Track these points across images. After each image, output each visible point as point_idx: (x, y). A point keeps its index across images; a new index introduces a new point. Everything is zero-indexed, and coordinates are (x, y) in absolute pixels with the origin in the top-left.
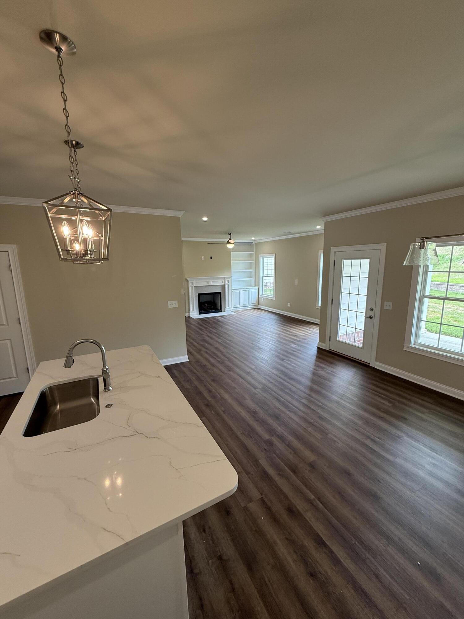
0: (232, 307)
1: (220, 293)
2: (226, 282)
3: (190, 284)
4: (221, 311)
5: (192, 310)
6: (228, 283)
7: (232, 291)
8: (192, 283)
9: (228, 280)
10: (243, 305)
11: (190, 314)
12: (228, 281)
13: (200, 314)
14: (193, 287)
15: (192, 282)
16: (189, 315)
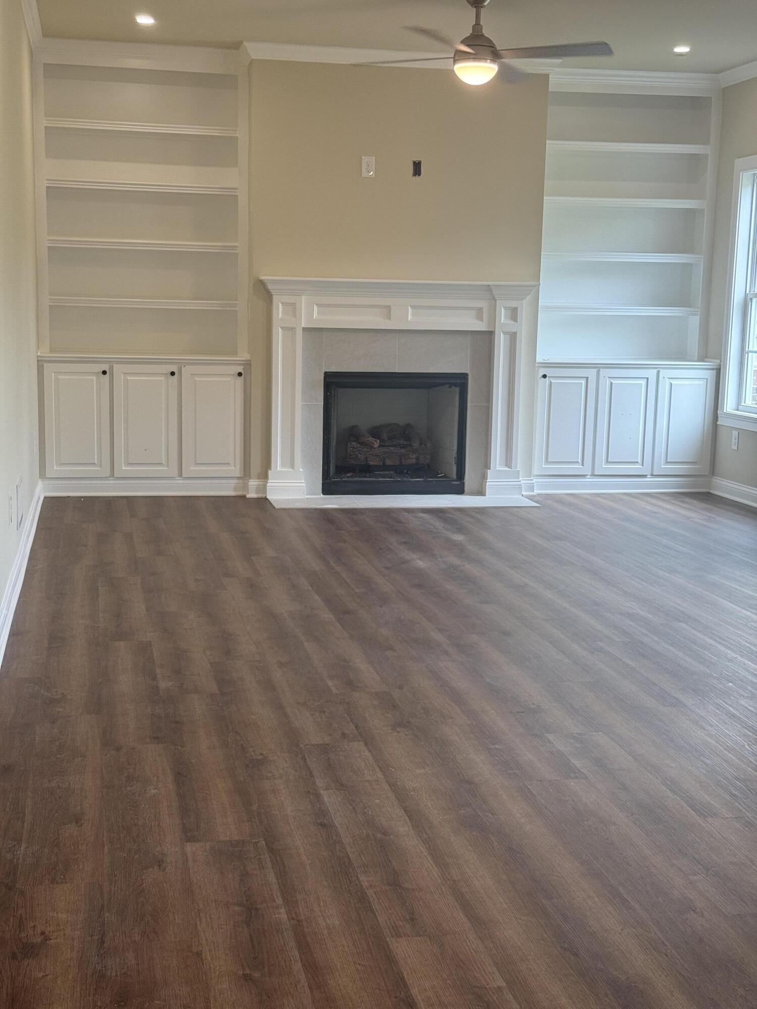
0: (535, 472)
1: (459, 382)
2: (503, 317)
3: (279, 312)
4: (460, 491)
5: (283, 465)
6: (512, 326)
7: (542, 372)
8: (292, 309)
9: (513, 304)
10: (603, 467)
11: (271, 483)
12: (514, 314)
13: (329, 488)
14: (292, 329)
15: (293, 305)
16: (264, 488)
